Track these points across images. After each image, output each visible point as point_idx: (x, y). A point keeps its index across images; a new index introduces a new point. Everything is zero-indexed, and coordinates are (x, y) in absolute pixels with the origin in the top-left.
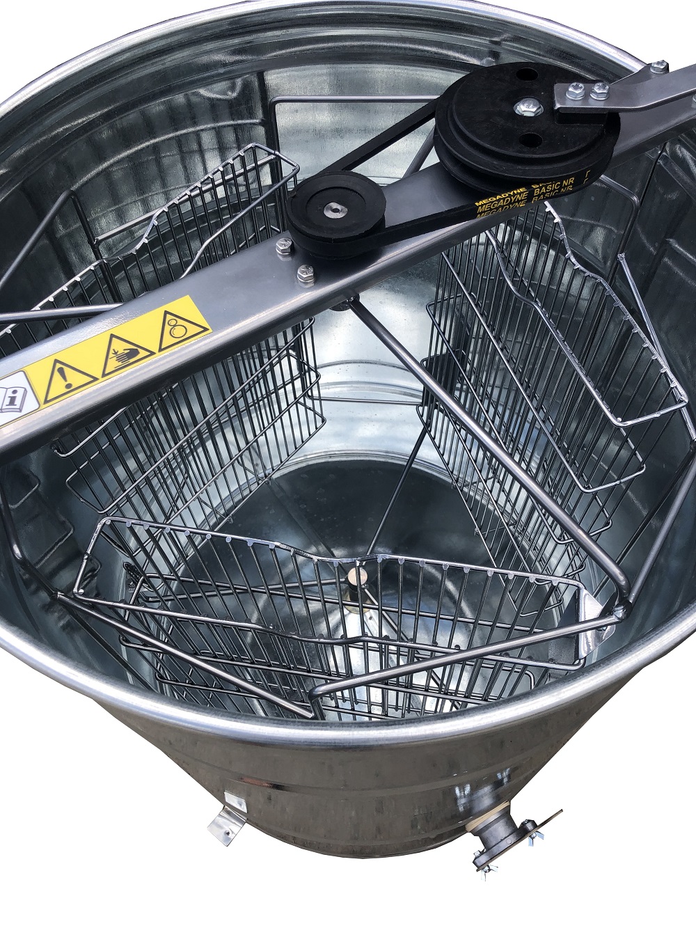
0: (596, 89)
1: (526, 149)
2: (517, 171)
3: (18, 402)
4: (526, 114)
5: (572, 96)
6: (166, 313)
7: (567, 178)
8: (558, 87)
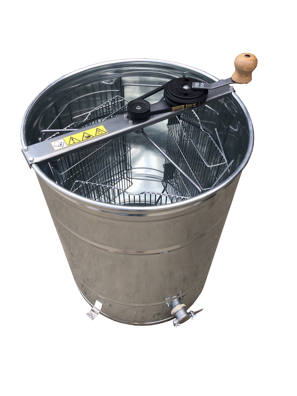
0: (202, 84)
1: (184, 96)
2: (182, 101)
3: (62, 145)
4: (185, 89)
5: (196, 85)
6: (97, 129)
7: (194, 103)
8: (193, 83)
